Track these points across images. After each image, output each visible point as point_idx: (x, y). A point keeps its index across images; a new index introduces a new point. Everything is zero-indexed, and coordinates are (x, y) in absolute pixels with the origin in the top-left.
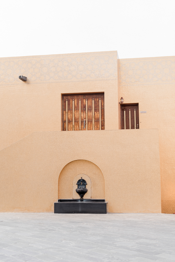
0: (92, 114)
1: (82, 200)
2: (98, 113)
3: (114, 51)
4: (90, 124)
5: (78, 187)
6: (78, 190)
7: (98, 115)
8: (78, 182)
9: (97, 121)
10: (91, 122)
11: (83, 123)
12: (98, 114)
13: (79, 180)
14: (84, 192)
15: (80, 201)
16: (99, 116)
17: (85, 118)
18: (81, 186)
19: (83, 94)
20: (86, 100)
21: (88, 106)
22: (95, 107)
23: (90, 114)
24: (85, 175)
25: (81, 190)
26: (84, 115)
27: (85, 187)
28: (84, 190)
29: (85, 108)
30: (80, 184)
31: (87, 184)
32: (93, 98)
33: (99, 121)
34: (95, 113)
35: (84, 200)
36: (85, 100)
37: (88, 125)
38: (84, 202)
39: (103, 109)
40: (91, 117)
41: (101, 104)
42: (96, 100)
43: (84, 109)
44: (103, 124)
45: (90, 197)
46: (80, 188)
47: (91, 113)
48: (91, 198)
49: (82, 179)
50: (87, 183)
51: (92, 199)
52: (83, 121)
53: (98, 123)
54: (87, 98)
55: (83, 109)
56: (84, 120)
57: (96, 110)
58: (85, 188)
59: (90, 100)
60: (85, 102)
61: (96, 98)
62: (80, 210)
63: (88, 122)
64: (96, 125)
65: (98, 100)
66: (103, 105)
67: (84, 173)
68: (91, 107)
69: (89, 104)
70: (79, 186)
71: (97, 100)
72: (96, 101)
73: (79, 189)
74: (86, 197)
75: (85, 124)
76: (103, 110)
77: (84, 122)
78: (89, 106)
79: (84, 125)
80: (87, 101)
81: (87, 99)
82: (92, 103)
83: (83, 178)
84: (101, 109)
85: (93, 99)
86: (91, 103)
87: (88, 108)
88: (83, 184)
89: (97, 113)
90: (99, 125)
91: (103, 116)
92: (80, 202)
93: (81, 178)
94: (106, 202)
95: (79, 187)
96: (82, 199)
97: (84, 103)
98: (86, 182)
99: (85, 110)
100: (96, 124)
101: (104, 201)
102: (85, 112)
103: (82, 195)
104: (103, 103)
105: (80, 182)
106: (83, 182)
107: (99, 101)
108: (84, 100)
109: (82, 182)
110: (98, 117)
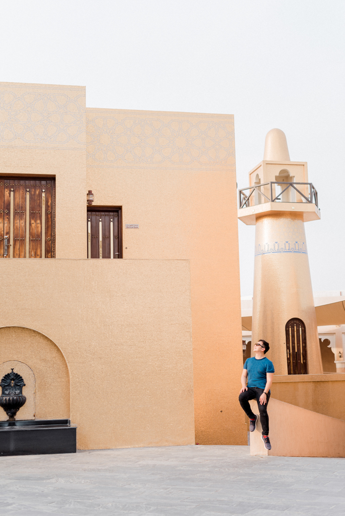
0: (25, 224)
1: (12, 423)
2: (39, 221)
3: (79, 86)
4: (18, 247)
5: (3, 393)
6: (6, 399)
7: (38, 227)
8: (2, 380)
9: (36, 239)
10: (23, 241)
11: (2, 243)
12: (39, 225)
13: (7, 377)
14: (19, 403)
15: (7, 425)
16: (40, 228)
17: (8, 233)
18: (10, 389)
19: (4, 177)
20: (10, 191)
21: (14, 204)
22: (32, 209)
23: (20, 223)
24: (20, 364)
25: (13, 398)
26: (6, 225)
27: (21, 392)
28: (20, 399)
29: (9, 210)
30: (9, 385)
31: (25, 385)
32: (26, 188)
33: (41, 240)
34: (33, 221)
35: (17, 424)
36: (8, 192)
37: (14, 248)
38: (17, 428)
39: (51, 213)
40: (22, 230)
41: (47, 202)
42: (35, 192)
43: (6, 211)
44: (49, 247)
45: (32, 415)
46: (9, 394)
47: (23, 221)
48: (33, 418)
49: (13, 372)
50: (25, 383)
51: (36, 420)
52: (3, 239)
53: (39, 245)
54: (12, 187)
55: (4, 212)
56: (5, 237)
57: (35, 215)
58: (20, 395)
59: (21, 192)
60: (8, 195)
61: (35, 187)
62: (12, 446)
63: (15, 241)
64: (33, 249)
65: (39, 193)
66: (49, 204)
67: (17, 359)
68: (22, 207)
69: (17, 200)
70: (6, 390)
71: (37, 192)
72: (34, 194)
73: (8, 398)
74: (23, 414)
75: (8, 247)
76: (49, 216)
77: (6, 241)
78: (18, 205)
79: (6, 248)
80: (12, 193)
81: (12, 189)
82: (26, 198)
83: (15, 371)
84: (47, 214)
85: (28, 190)
86: (22, 198)
87: (15, 210)
88: (16, 385)
89: (35, 221)
90: (41, 251)
91: (50, 229)
92: (7, 428)
93: (11, 371)
94: (72, 425)
95: (7, 392)
96: (11, 420)
97: (6, 199)
98: (22, 380)
99: (9, 214)
100: (33, 246)
101: (66, 422)
102: (9, 219)
103: (13, 410)
104: (50, 201)
105: (8, 381)
106: (17, 381)
107: (40, 195)
108: (6, 190)
109: (14, 380)
110: (38, 232)
